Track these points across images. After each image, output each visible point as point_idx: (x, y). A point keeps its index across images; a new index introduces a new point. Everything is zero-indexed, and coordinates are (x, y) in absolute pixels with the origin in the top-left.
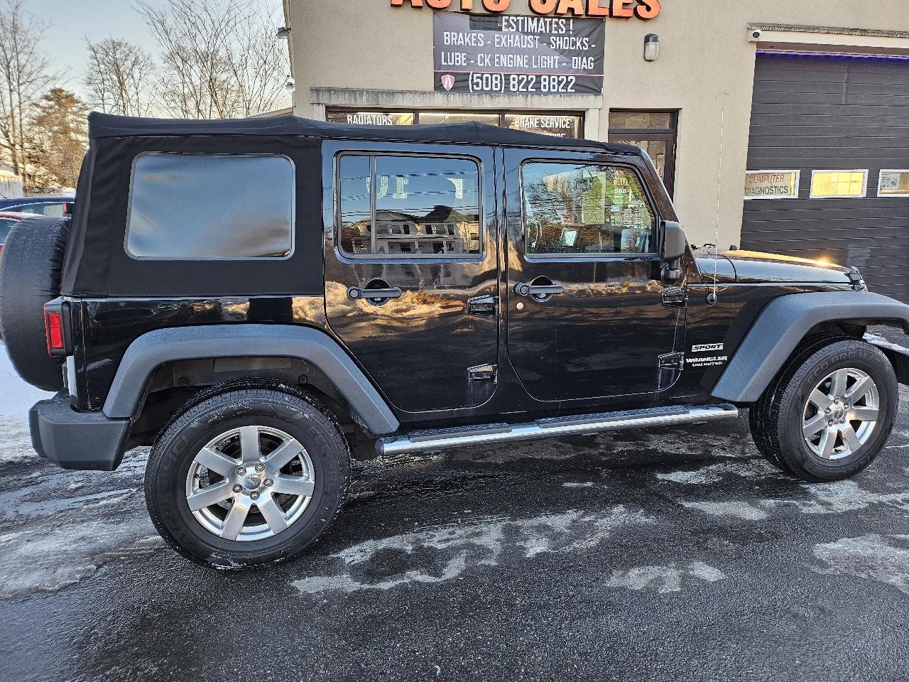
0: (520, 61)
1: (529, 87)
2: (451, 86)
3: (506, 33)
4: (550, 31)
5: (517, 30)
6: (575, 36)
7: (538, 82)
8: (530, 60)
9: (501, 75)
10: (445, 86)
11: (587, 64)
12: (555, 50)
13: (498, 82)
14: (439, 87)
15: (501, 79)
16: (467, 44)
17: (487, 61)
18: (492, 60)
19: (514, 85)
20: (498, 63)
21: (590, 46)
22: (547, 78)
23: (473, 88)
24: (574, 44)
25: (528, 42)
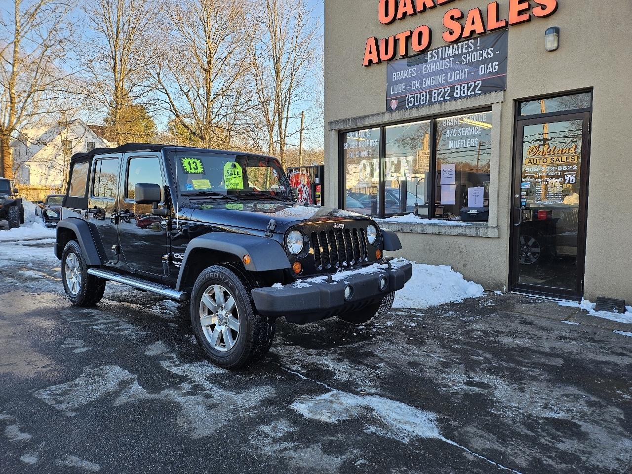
0: (441, 79)
1: (446, 96)
2: (395, 106)
3: (431, 62)
4: (462, 52)
5: (438, 58)
6: (482, 50)
7: (452, 91)
8: (446, 77)
9: (426, 92)
10: (392, 108)
11: (492, 68)
12: (466, 64)
13: (424, 98)
14: (389, 109)
15: (426, 95)
16: (406, 77)
17: (417, 85)
18: (421, 84)
19: (435, 97)
20: (425, 84)
21: (494, 54)
22: (459, 86)
23: (408, 105)
24: (481, 55)
25: (445, 64)
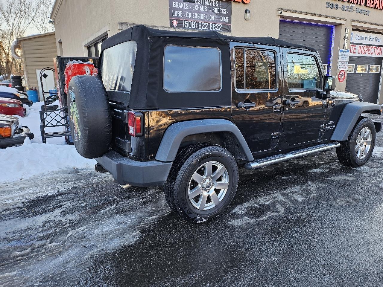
0: (203, 16)
1: (206, 28)
2: (176, 25)
3: (197, 4)
4: (213, 5)
5: (201, 3)
6: (221, 8)
7: (209, 26)
8: (206, 16)
9: (195, 22)
10: (174, 25)
11: (226, 20)
12: (215, 13)
13: (194, 25)
14: (172, 25)
15: (195, 24)
16: (182, 8)
17: (190, 15)
18: (192, 15)
19: (200, 26)
20: (194, 17)
21: (226, 13)
22: (212, 24)
23: (185, 26)
24: (221, 11)
25: (205, 9)
